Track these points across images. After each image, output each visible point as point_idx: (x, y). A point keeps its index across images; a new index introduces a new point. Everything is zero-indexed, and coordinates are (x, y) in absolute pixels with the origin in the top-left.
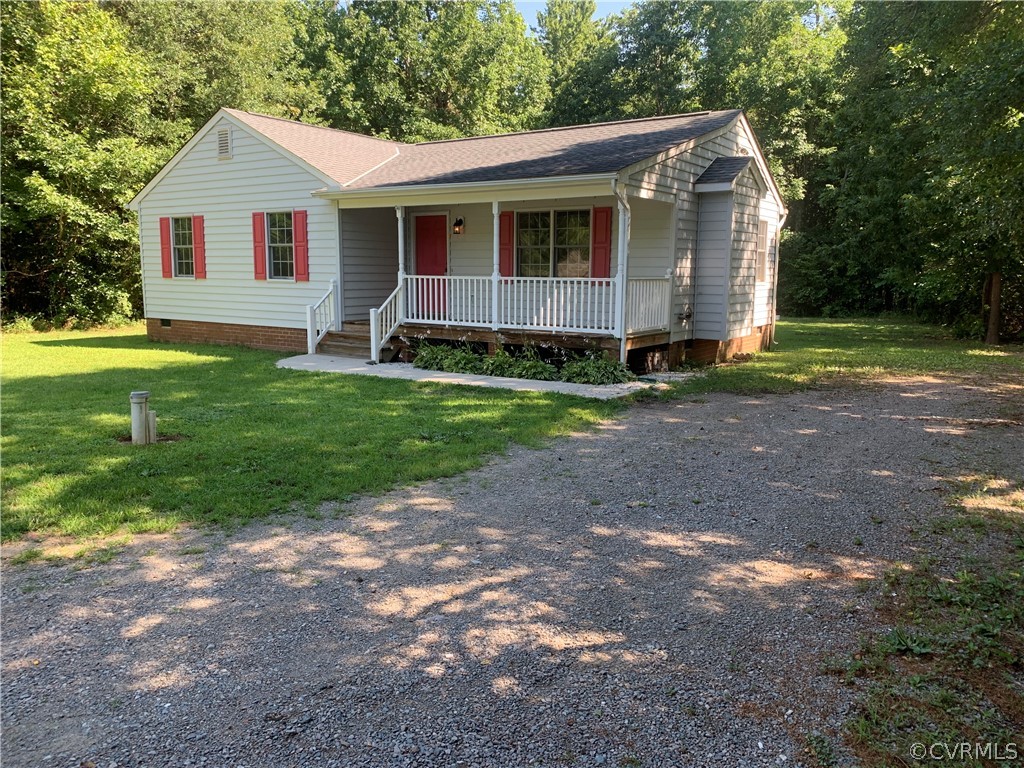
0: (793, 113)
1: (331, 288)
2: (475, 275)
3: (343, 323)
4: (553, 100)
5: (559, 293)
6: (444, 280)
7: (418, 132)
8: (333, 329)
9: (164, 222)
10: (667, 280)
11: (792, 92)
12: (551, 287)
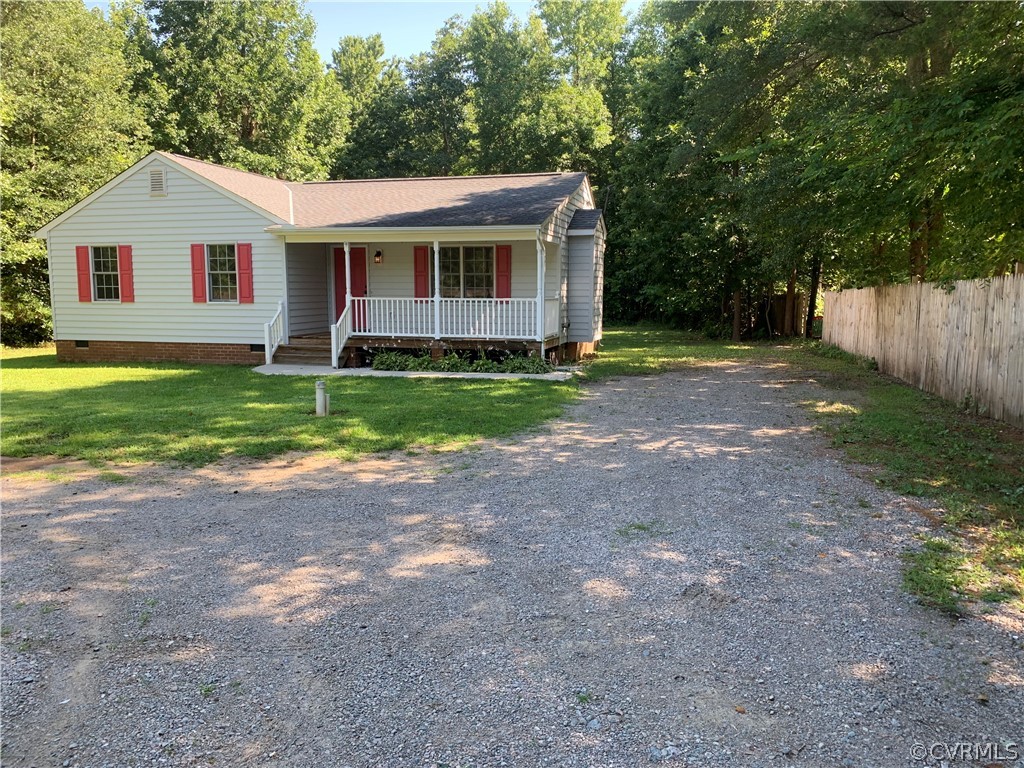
0: (564, 156)
1: (280, 308)
2: (386, 296)
3: (289, 337)
4: (353, 133)
5: (491, 310)
6: (364, 301)
7: (235, 160)
8: (282, 343)
9: (81, 251)
10: (557, 299)
11: (564, 140)
12: (463, 305)
